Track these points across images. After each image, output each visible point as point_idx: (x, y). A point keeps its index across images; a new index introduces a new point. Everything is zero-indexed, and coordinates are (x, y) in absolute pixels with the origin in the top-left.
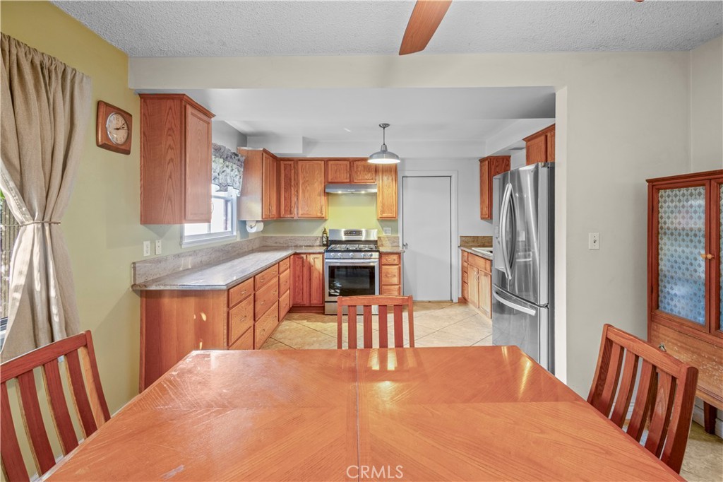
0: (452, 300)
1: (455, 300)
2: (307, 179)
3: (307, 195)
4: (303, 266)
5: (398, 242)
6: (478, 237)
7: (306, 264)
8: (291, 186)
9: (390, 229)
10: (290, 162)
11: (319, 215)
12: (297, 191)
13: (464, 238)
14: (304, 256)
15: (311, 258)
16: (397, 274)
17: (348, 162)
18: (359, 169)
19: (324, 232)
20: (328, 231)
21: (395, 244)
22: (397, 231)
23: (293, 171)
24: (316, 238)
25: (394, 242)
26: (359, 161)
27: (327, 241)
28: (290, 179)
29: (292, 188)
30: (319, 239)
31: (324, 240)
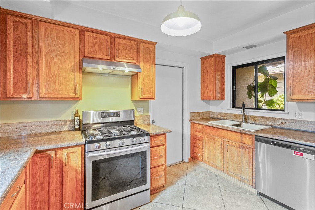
0: (183, 161)
1: (187, 160)
2: (53, 48)
3: (54, 69)
4: (50, 167)
5: (149, 121)
6: (200, 112)
7: (54, 164)
8: (26, 53)
9: (143, 108)
10: (25, 21)
11: (72, 95)
12: (38, 63)
13: (192, 114)
14: (52, 154)
15: (63, 155)
16: (163, 155)
17: (109, 38)
18: (121, 47)
19: (76, 115)
20: (80, 113)
21: (147, 122)
22: (149, 110)
23: (30, 34)
24: (64, 123)
25: (146, 120)
26: (120, 38)
27: (79, 125)
28: (26, 44)
29: (29, 57)
30: (69, 123)
31: (76, 123)
